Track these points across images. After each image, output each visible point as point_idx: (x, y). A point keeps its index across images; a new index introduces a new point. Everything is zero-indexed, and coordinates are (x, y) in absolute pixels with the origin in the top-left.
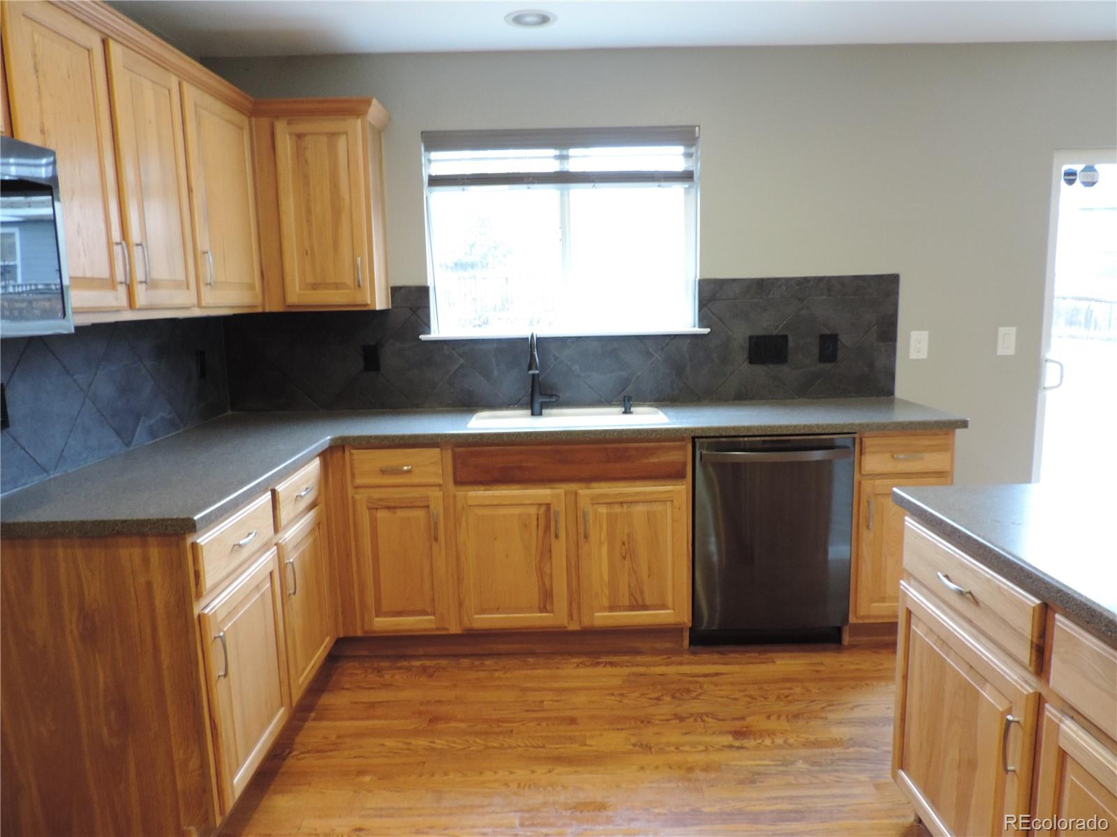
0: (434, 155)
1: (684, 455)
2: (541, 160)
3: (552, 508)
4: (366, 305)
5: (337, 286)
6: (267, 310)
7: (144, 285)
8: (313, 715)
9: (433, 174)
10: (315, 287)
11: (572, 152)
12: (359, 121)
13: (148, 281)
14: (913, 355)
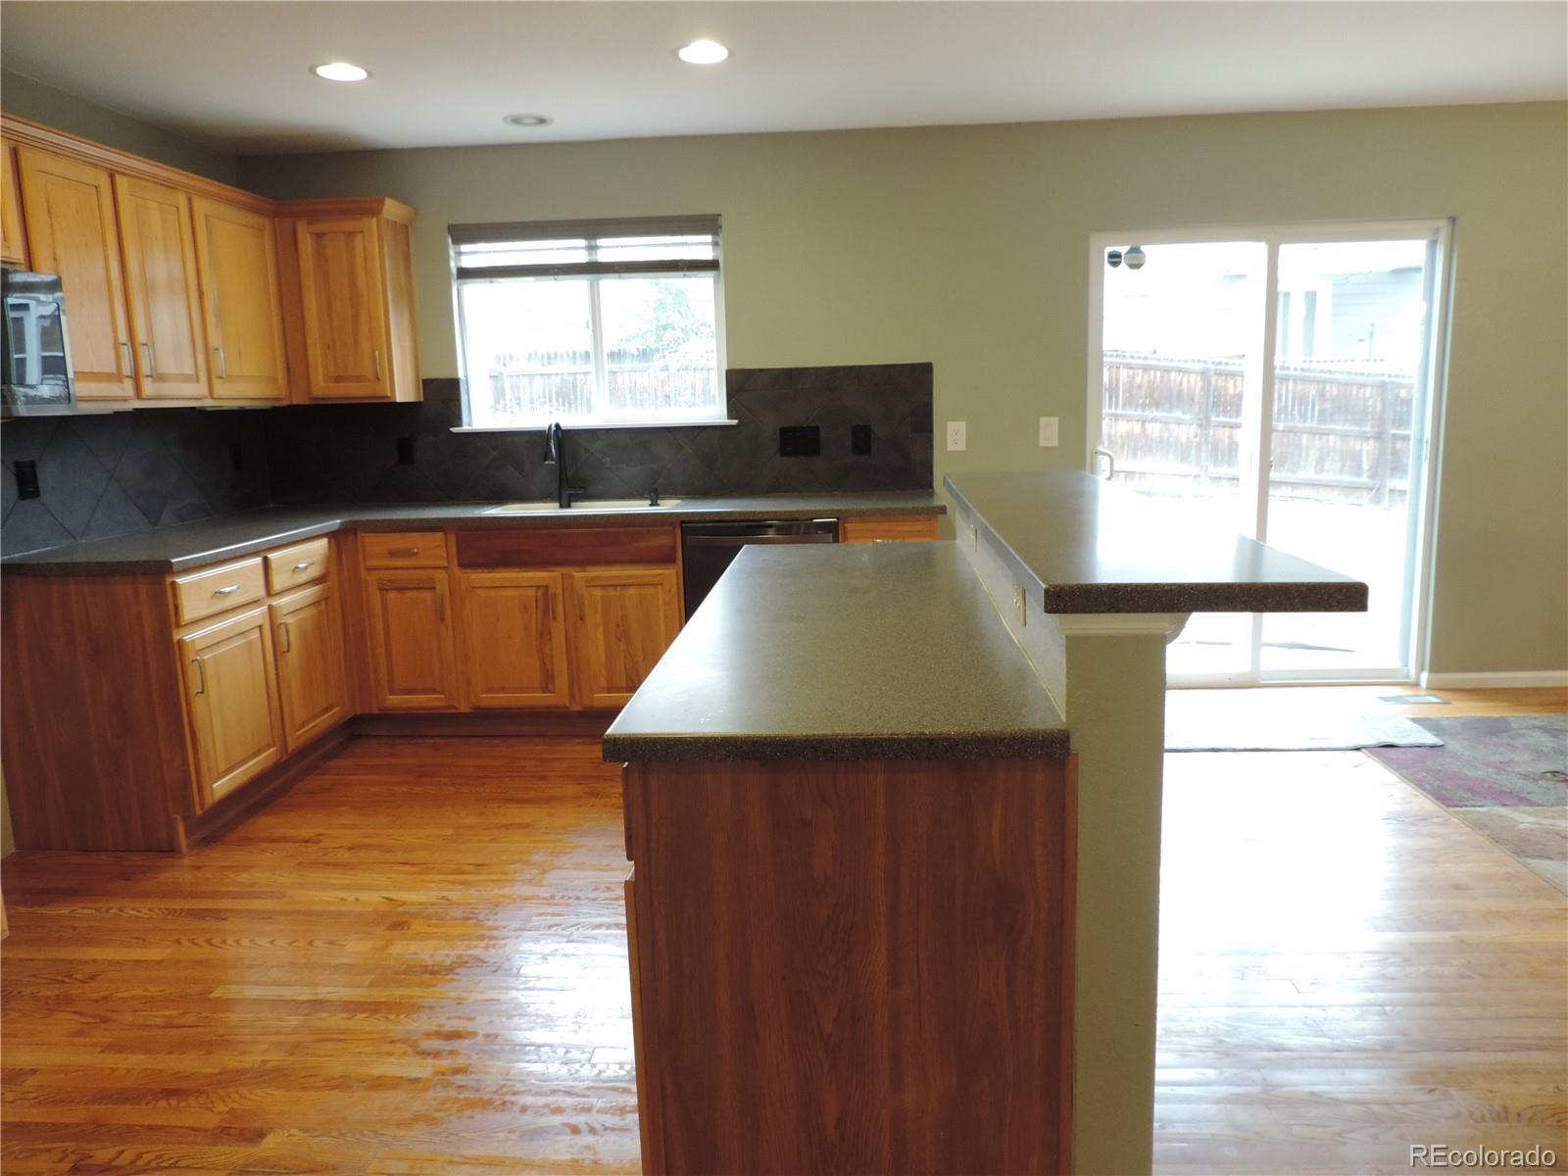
0: (464, 248)
1: (675, 539)
2: (571, 250)
3: (550, 589)
4: (387, 397)
5: (359, 379)
6: (295, 403)
7: (150, 379)
8: (318, 772)
9: (464, 266)
10: (338, 379)
11: (600, 242)
12: (374, 220)
13: (155, 375)
14: (951, 447)
